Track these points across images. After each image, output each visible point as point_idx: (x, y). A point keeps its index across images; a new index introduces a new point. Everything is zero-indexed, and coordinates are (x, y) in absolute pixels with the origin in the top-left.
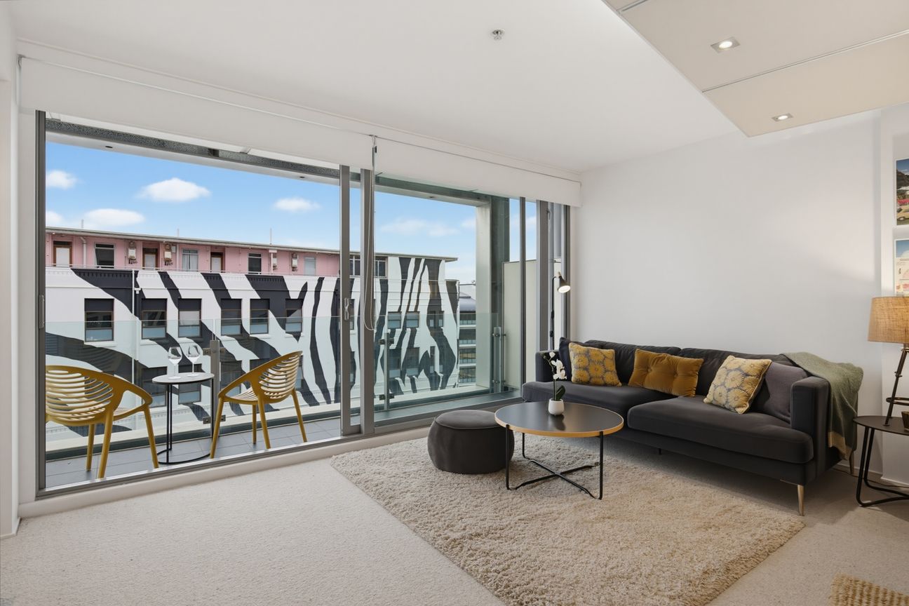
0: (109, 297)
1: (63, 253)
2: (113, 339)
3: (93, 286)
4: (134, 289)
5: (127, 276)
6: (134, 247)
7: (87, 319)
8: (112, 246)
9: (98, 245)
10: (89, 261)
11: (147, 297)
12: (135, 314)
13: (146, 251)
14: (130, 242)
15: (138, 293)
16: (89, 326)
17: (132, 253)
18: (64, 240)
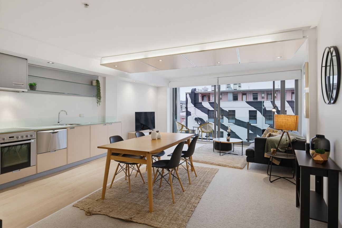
0: (255, 110)
1: (244, 97)
2: (256, 123)
3: (251, 107)
4: (263, 107)
5: (261, 103)
6: (264, 93)
7: (250, 116)
8: (257, 94)
9: (253, 94)
10: (251, 99)
11: (267, 110)
12: (263, 115)
13: (268, 94)
14: (262, 91)
15: (264, 108)
16: (250, 119)
17: (263, 95)
18: (244, 93)
